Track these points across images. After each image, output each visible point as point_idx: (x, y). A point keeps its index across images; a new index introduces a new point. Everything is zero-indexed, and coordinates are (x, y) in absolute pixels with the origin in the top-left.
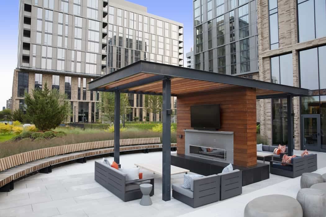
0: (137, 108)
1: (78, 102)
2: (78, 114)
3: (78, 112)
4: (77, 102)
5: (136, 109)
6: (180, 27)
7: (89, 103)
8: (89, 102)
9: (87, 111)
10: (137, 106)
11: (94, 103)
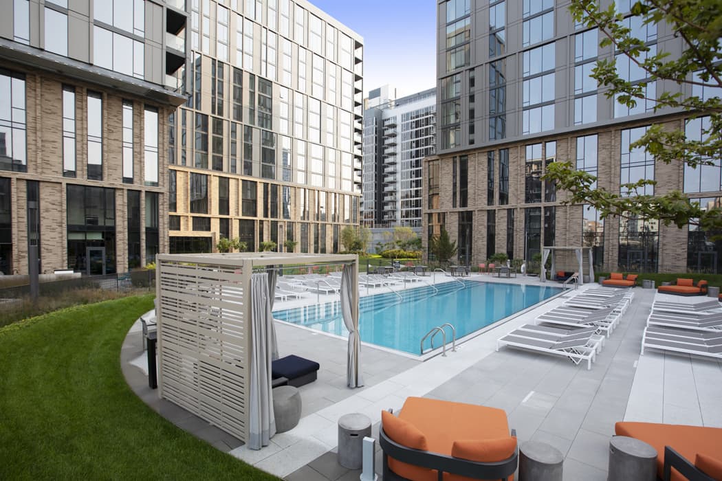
0: (264, 219)
1: (64, 186)
2: (65, 232)
3: (65, 225)
4: (58, 187)
5: (261, 222)
6: (358, 45)
7: (118, 193)
8: (115, 189)
9: (109, 223)
10: (266, 215)
11: (140, 191)
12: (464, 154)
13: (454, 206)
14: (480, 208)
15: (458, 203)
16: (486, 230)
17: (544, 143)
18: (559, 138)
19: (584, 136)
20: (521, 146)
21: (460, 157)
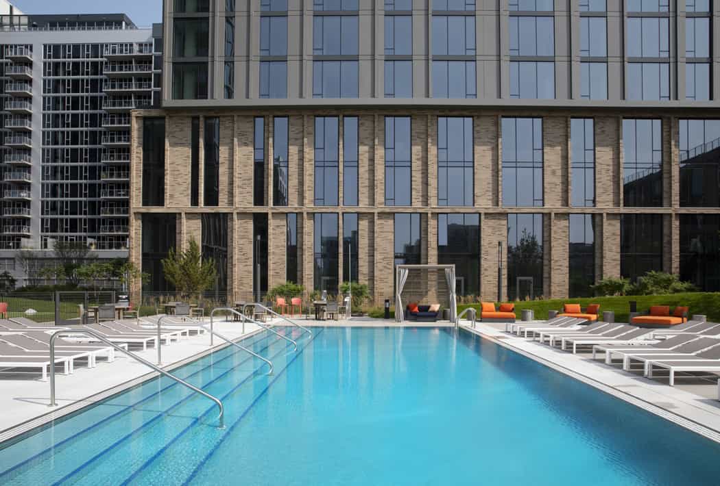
12: (212, 114)
13: (195, 202)
14: (241, 210)
15: (202, 199)
16: (252, 246)
17: (341, 117)
18: (362, 113)
19: (395, 116)
20: (308, 116)
21: (206, 118)
